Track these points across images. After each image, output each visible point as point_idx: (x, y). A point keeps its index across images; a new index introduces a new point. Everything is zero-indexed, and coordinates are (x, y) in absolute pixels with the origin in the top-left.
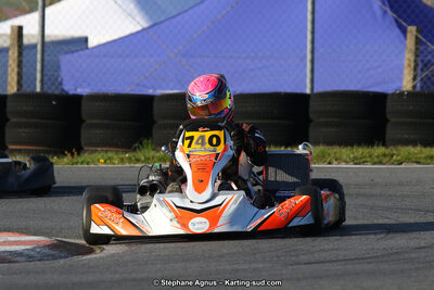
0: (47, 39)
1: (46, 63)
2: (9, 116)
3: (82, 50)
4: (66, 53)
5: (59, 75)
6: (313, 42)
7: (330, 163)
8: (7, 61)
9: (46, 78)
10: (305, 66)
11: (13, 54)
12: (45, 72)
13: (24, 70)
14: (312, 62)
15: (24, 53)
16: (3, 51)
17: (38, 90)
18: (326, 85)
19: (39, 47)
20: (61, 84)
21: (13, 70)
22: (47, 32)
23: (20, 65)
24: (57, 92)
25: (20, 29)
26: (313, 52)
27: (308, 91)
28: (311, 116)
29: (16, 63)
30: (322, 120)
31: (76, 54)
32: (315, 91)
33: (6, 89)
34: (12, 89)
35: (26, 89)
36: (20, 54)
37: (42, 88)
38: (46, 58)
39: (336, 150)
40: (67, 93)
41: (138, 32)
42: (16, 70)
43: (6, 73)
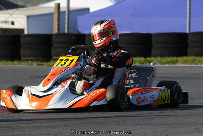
0: (70, 9)
1: (70, 19)
2: (53, 43)
3: (87, 13)
4: (79, 15)
5: (76, 25)
6: (190, 9)
7: (197, 64)
8: (53, 19)
9: (70, 27)
10: (186, 20)
11: (56, 16)
12: (70, 23)
13: (61, 23)
14: (190, 18)
15: (61, 15)
16: (51, 14)
17: (66, 31)
18: (196, 28)
19: (67, 13)
20: (77, 29)
21: (56, 23)
22: (70, 6)
23: (59, 21)
24: (75, 32)
25: (59, 4)
26: (190, 14)
27: (188, 32)
28: (189, 43)
29: (57, 20)
30: (194, 44)
31: (84, 16)
32: (191, 31)
33: (52, 31)
34: (55, 31)
35: (61, 31)
36: (59, 16)
37: (68, 31)
38: (70, 17)
39: (200, 58)
40: (80, 33)
41: (112, 6)
42: (57, 23)
43: (52, 24)
